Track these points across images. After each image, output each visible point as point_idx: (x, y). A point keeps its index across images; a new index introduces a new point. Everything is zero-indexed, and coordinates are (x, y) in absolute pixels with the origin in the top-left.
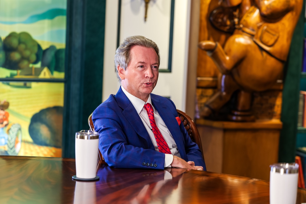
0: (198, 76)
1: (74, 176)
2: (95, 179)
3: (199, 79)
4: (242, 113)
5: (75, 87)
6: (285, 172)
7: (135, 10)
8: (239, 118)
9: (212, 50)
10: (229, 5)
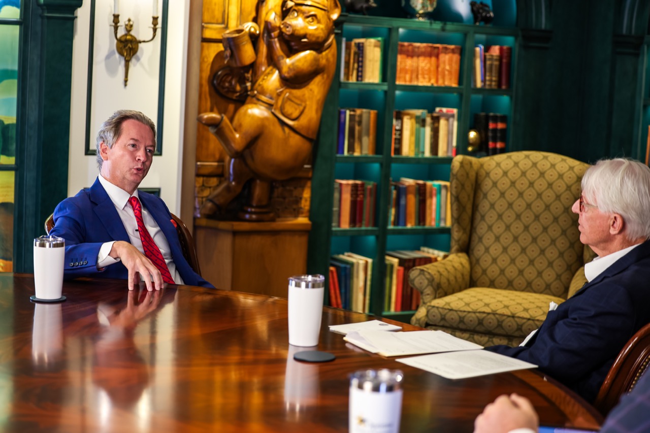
0: (198, 160)
1: (33, 296)
2: (61, 300)
3: (199, 163)
4: (258, 210)
5: (30, 176)
7: (111, 71)
8: (254, 216)
9: (215, 125)
10: (239, 65)
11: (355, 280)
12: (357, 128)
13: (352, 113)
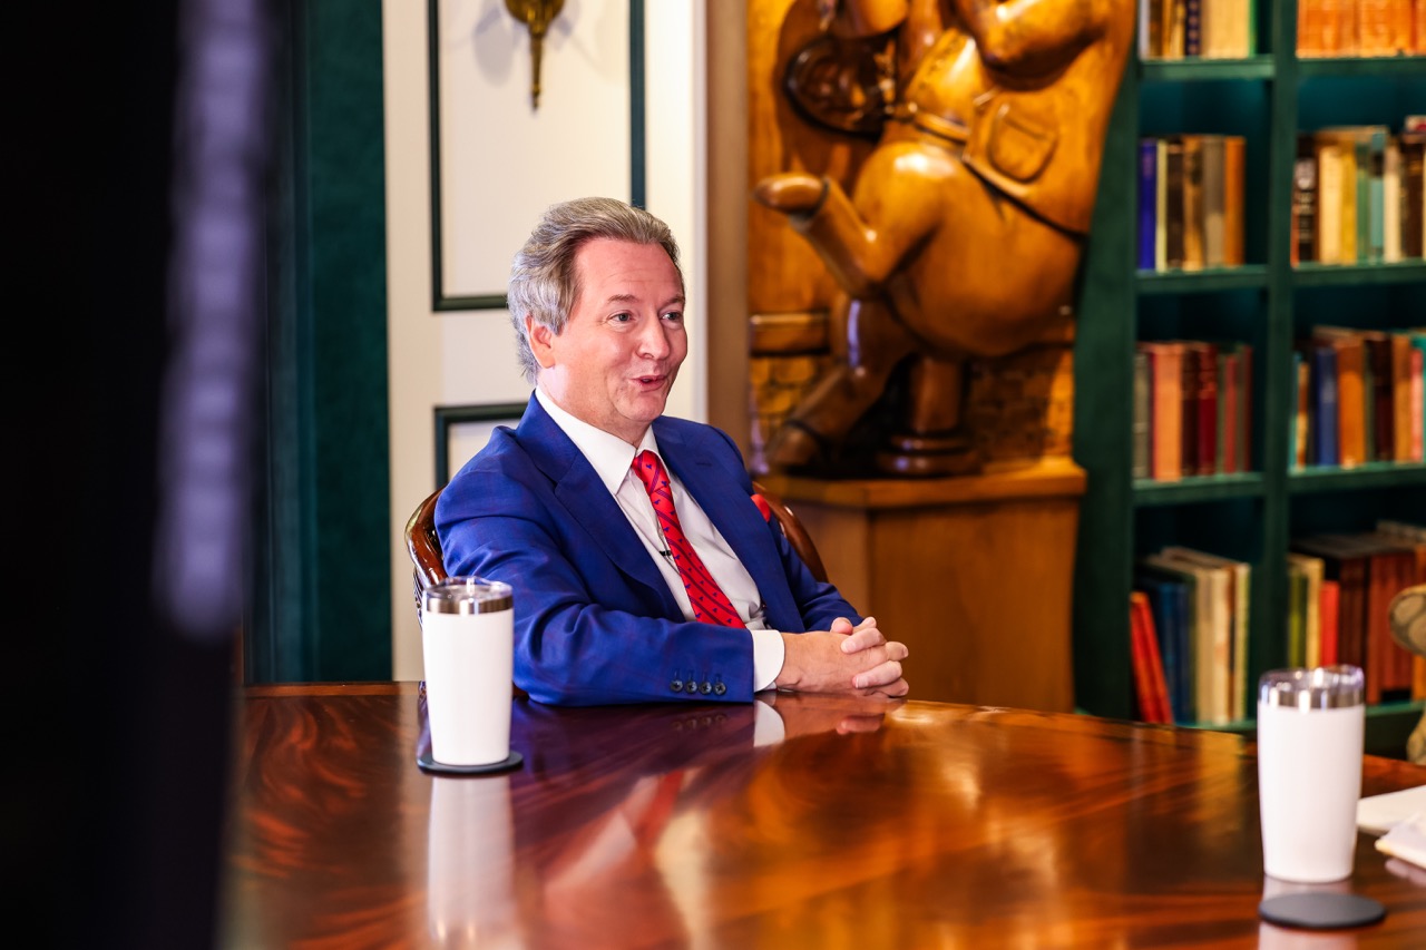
3: (757, 320)
4: (932, 445)
6: (1316, 704)
8: (921, 463)
9: (807, 211)
10: (861, 31)
11: (1202, 627)
12: (1190, 192)
13: (1175, 149)
